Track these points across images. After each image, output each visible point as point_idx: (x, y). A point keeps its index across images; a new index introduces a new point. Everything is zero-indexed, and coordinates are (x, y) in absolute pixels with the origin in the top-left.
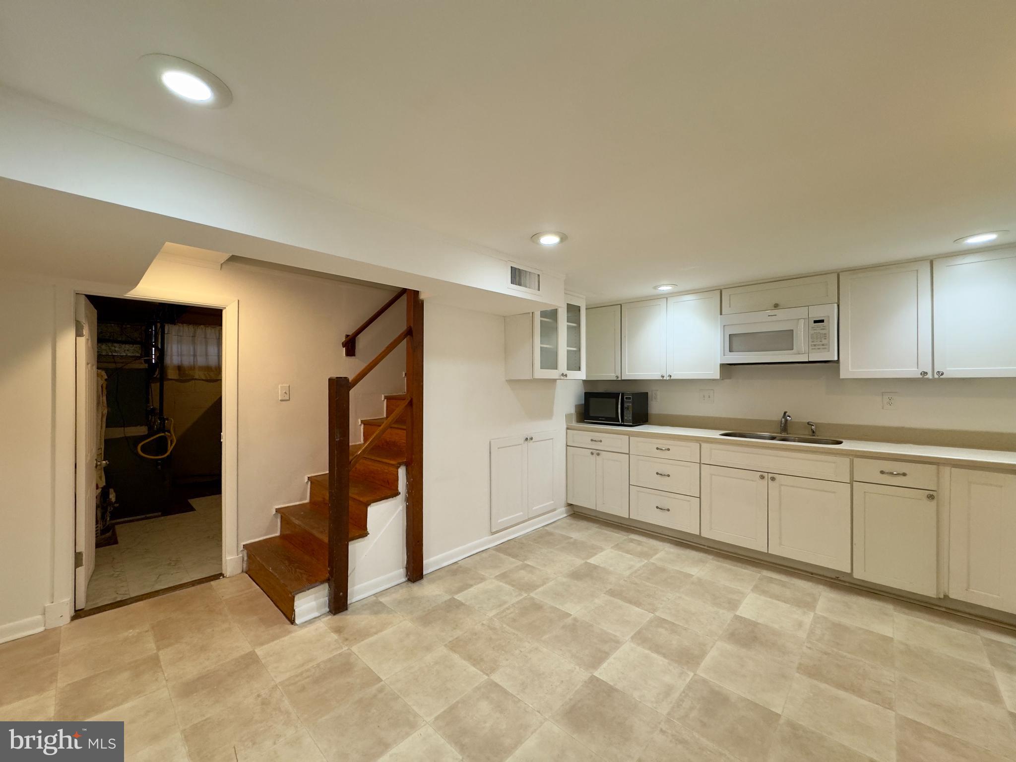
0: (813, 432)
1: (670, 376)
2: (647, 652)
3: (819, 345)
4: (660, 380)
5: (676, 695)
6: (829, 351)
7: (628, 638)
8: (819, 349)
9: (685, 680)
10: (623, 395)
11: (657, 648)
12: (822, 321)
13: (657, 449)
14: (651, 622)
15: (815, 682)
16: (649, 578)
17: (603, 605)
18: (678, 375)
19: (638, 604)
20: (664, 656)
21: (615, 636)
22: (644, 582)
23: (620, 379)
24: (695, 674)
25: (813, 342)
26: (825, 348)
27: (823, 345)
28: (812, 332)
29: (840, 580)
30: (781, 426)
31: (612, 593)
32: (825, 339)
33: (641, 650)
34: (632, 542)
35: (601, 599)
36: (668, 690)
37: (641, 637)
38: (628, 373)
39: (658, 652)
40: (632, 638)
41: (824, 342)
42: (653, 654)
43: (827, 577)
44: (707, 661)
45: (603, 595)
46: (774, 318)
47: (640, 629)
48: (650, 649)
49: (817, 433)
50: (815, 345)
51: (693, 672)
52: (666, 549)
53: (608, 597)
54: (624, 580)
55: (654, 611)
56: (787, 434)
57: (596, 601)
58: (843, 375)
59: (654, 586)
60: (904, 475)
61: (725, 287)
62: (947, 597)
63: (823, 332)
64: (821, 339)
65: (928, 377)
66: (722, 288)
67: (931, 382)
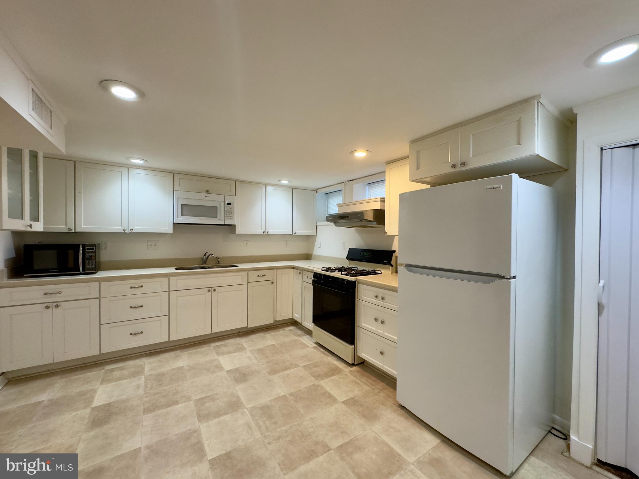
0: (219, 262)
1: (133, 230)
2: (216, 420)
3: (229, 216)
4: (123, 233)
5: (253, 424)
6: (233, 220)
7: (197, 424)
8: (229, 218)
9: (247, 415)
10: (84, 246)
11: (218, 414)
12: (230, 204)
13: (131, 288)
14: (196, 405)
15: (278, 374)
16: (161, 385)
17: (155, 421)
18: (138, 229)
19: (177, 403)
20: (225, 414)
21: (190, 430)
22: (160, 389)
23: (73, 231)
24: (247, 409)
25: (226, 214)
26: (231, 218)
27: (231, 216)
28: (226, 209)
29: (241, 332)
30: (203, 260)
31: (147, 411)
32: (232, 213)
33: (213, 422)
34: (114, 371)
35: (148, 420)
36: (248, 425)
37: (203, 417)
38: (83, 226)
39: (222, 415)
40: (199, 421)
41: (231, 215)
42: (220, 418)
43: (236, 333)
44: (243, 400)
45: (144, 416)
46: (207, 198)
47: (197, 414)
48: (215, 418)
49: (220, 263)
50: (227, 216)
51: (245, 408)
52: (147, 361)
53: (150, 415)
54: (146, 397)
55: (189, 399)
56: (206, 265)
57: (145, 423)
58: (237, 232)
59: (170, 386)
60: (265, 275)
61: (175, 172)
62: (275, 321)
63: (231, 209)
64: (230, 213)
65: (265, 234)
66: (174, 172)
67: (266, 236)
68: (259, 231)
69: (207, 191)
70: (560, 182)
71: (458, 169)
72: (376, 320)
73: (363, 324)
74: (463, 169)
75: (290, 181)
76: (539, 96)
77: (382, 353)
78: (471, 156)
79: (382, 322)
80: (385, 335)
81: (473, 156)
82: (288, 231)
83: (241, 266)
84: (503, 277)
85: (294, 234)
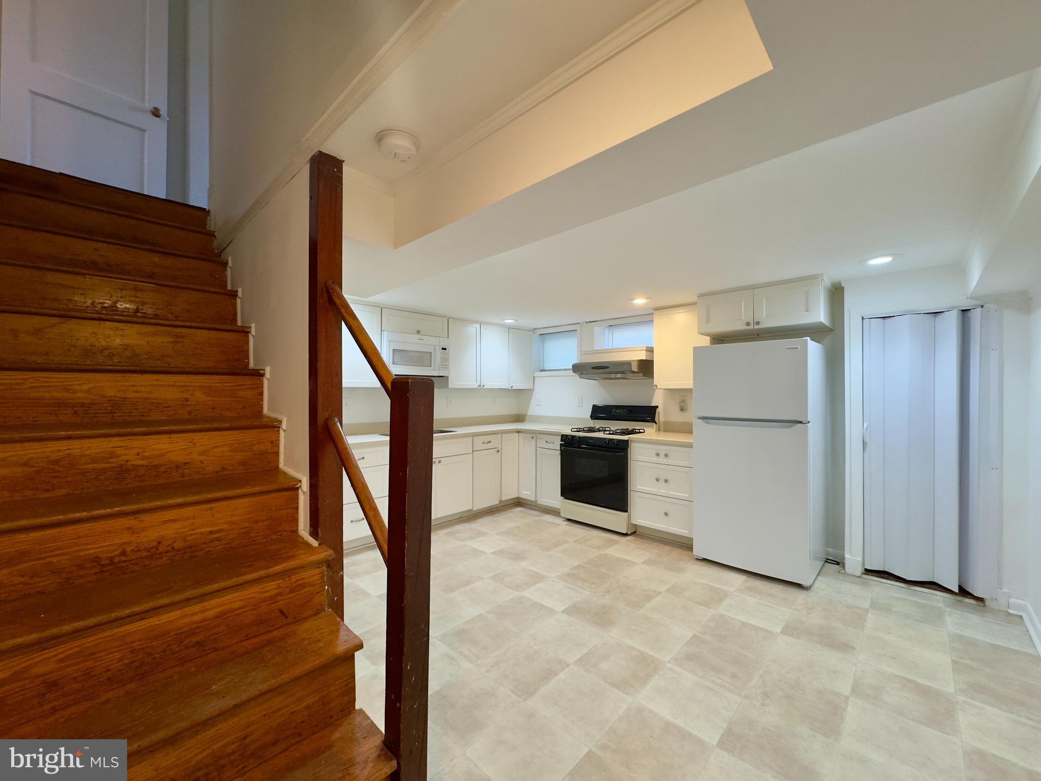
3: (444, 366)
6: (447, 371)
12: (445, 349)
25: (442, 363)
26: (445, 369)
27: (446, 365)
28: (440, 356)
32: (447, 361)
41: (447, 363)
46: (419, 341)
58: (450, 386)
60: (490, 442)
61: (384, 306)
62: (501, 501)
63: (446, 356)
64: (445, 363)
65: (480, 387)
66: (382, 306)
67: (480, 391)
68: (474, 385)
69: (419, 332)
70: (828, 339)
71: (751, 327)
72: (658, 480)
73: (639, 487)
74: (756, 327)
75: (516, 320)
76: (823, 274)
77: (666, 514)
78: (764, 316)
79: (666, 481)
80: (671, 494)
81: (766, 317)
82: (505, 386)
83: (460, 431)
84: (801, 422)
85: (510, 388)
